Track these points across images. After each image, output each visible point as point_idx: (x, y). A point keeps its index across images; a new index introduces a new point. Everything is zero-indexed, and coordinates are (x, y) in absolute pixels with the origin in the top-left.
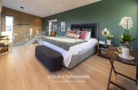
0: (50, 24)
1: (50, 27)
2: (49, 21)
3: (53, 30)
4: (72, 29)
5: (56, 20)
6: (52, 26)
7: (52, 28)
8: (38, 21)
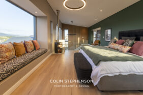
0: (95, 33)
1: (94, 36)
2: (94, 30)
3: (98, 39)
4: (120, 38)
5: (99, 29)
6: (97, 35)
7: (97, 37)
8: (84, 31)
